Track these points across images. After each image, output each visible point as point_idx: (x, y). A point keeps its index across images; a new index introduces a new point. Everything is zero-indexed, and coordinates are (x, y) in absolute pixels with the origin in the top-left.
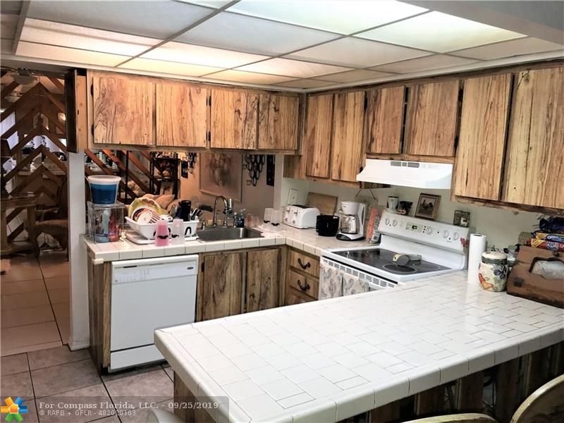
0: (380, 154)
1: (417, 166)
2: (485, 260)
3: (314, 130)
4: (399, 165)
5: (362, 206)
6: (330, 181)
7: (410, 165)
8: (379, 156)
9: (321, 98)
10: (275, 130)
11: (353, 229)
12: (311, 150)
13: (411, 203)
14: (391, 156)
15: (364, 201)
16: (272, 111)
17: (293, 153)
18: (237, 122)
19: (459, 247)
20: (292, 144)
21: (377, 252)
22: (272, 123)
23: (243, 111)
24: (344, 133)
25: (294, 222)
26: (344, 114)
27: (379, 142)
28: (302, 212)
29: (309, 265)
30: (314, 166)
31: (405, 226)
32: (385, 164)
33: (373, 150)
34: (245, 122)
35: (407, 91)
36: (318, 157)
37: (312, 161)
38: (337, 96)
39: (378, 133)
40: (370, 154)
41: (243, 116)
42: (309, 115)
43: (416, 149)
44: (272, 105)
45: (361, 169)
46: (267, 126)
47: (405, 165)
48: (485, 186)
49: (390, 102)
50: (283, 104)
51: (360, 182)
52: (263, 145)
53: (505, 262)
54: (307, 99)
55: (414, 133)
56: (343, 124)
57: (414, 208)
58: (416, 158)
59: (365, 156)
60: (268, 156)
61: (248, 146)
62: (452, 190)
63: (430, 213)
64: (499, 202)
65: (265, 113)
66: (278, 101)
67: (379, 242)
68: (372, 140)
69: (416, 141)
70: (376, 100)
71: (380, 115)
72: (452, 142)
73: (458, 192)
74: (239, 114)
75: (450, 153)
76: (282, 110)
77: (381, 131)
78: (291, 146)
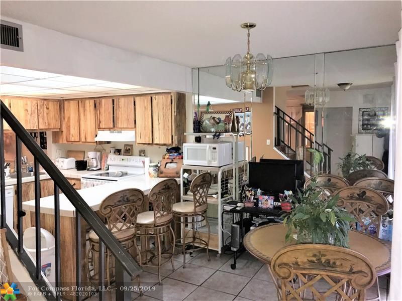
0: (104, 128)
1: (121, 132)
2: (150, 166)
3: (69, 118)
4: (113, 132)
5: (98, 153)
6: (81, 143)
7: (118, 132)
8: (104, 129)
9: (72, 102)
10: (47, 119)
11: (95, 165)
12: (68, 128)
13: (121, 150)
14: (110, 129)
15: (99, 151)
16: (45, 109)
17: (58, 130)
18: (26, 115)
19: (141, 164)
20: (58, 126)
21: (108, 173)
22: (45, 115)
23: (29, 110)
24: (86, 119)
25: (62, 166)
26: (85, 111)
27: (103, 123)
28: (66, 160)
29: (75, 184)
30: (71, 136)
31: (119, 160)
32: (107, 132)
33: (101, 127)
34: (31, 115)
35: (113, 101)
36: (72, 131)
37: (70, 134)
38: (80, 102)
39: (102, 119)
40: (100, 128)
41: (29, 112)
42: (65, 111)
43: (120, 125)
44: (45, 106)
45: (96, 136)
46: (43, 116)
47: (116, 132)
48: (147, 138)
49: (106, 105)
50: (51, 105)
51: (96, 142)
52: (42, 127)
53: (157, 166)
54: (63, 102)
55: (118, 119)
56: (85, 115)
57: (122, 151)
58: (120, 129)
59: (97, 129)
60: (40, 132)
61: (34, 127)
62: (136, 141)
63: (129, 153)
64: (152, 144)
65: (42, 110)
66: (48, 104)
67: (108, 169)
68: (100, 122)
69: (119, 122)
70: (100, 104)
71: (102, 111)
72: (134, 122)
73: (138, 142)
74: (27, 111)
75: (133, 127)
76: (50, 108)
77: (104, 118)
78: (57, 127)
